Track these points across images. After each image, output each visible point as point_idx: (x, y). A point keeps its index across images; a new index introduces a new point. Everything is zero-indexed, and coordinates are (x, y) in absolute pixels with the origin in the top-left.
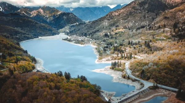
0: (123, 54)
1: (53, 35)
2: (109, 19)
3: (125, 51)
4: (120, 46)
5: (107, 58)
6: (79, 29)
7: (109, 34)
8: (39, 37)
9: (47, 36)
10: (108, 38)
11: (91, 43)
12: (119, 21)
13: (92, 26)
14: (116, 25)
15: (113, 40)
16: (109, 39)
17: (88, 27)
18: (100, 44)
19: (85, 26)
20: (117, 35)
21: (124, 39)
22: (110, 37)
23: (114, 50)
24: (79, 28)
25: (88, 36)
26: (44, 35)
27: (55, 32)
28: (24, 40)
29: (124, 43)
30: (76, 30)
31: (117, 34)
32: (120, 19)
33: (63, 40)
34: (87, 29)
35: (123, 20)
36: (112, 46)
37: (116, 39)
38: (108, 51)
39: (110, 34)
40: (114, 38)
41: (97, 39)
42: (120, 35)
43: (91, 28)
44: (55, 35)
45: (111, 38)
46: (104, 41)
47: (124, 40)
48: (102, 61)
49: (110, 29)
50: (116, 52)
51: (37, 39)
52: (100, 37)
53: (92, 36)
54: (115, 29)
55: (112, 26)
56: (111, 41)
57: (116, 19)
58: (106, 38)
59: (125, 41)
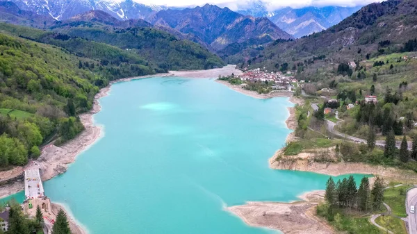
0: (399, 139)
1: (206, 68)
2: (360, 24)
3: (409, 125)
4: (388, 105)
5: (318, 150)
6: (273, 55)
7: (353, 65)
8: (170, 72)
9: (191, 69)
10: (346, 77)
11: (290, 90)
12: (392, 27)
13: (307, 46)
14: (382, 39)
15: (363, 83)
16: (350, 80)
17: (296, 48)
18: (315, 95)
19: (289, 47)
20: (382, 69)
21: (404, 79)
22: (355, 73)
23: (359, 118)
24: (274, 51)
25: (289, 73)
26: (184, 68)
27: (212, 61)
28: (130, 76)
29: (404, 95)
30: (263, 58)
31: (381, 63)
32: (398, 23)
33: (220, 79)
34: (291, 54)
35: (406, 24)
36: (353, 101)
37: (375, 79)
38: (335, 121)
39: (358, 66)
40: (369, 76)
41: (313, 81)
42: (392, 67)
43: (303, 52)
44: (212, 68)
45: (359, 76)
46: (333, 85)
47: (405, 84)
48: (294, 161)
49: (359, 52)
50: (365, 127)
51: (165, 75)
52: (324, 73)
53: (299, 72)
54: (376, 51)
55: (367, 42)
56: (356, 85)
57: (382, 24)
58: (338, 78)
59: (410, 85)
